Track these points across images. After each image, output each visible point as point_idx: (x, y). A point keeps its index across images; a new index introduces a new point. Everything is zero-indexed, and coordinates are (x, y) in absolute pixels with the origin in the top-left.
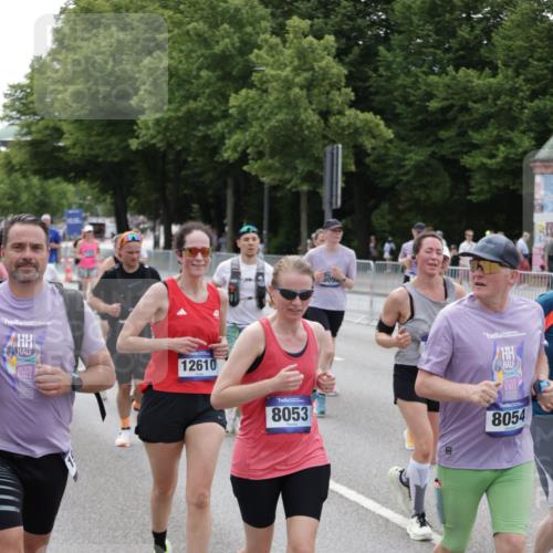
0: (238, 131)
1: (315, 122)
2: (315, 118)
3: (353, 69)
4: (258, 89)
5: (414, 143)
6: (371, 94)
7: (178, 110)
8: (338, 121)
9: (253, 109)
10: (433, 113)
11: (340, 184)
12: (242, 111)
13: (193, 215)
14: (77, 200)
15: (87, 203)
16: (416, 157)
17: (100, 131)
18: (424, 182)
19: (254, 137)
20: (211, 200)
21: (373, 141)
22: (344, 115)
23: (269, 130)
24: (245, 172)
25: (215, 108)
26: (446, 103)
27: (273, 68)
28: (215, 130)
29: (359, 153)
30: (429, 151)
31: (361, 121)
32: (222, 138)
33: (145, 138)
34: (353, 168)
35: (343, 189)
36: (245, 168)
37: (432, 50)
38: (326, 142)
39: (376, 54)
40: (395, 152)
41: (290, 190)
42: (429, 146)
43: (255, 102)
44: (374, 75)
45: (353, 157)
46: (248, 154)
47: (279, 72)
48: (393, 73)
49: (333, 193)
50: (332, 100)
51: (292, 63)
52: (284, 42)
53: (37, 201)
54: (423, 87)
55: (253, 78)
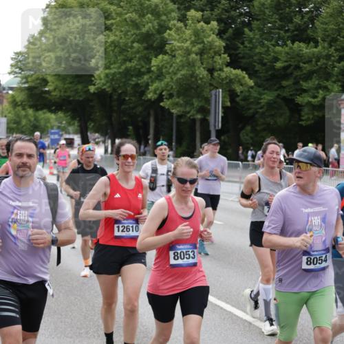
0: (157, 81)
1: (205, 76)
2: (205, 73)
3: (228, 42)
4: (170, 55)
5: (267, 89)
6: (239, 58)
7: (119, 68)
8: (220, 75)
9: (166, 67)
10: (278, 70)
11: (221, 114)
12: (160, 69)
13: (129, 133)
14: (57, 124)
15: (63, 125)
16: (268, 97)
17: (71, 80)
18: (273, 113)
19: (167, 85)
20: (140, 124)
21: (241, 87)
22: (223, 71)
23: (177, 80)
24: (161, 106)
25: (143, 67)
26: (286, 64)
27: (178, 42)
28: (142, 81)
29: (232, 95)
30: (276, 93)
31: (234, 74)
32: (147, 85)
33: (99, 85)
34: (229, 104)
35: (222, 117)
36: (162, 104)
37: (277, 31)
38: (212, 88)
39: (243, 33)
40: (255, 94)
41: (189, 118)
42: (276, 90)
43: (168, 63)
44: (242, 46)
45: (228, 97)
46: (163, 96)
47: (183, 44)
48: (253, 45)
49: (216, 119)
50: (215, 62)
51: (190, 38)
52: (186, 25)
53: (32, 124)
54: (272, 54)
55: (166, 48)
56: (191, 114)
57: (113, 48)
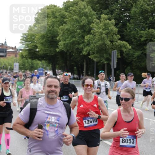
0: (87, 47)
1: (110, 44)
2: (109, 43)
3: (120, 29)
4: (93, 35)
5: (137, 50)
6: (125, 36)
7: (70, 40)
8: (116, 44)
9: (91, 40)
10: (142, 41)
11: (116, 61)
12: (89, 41)
13: (74, 70)
14: (41, 66)
15: (44, 66)
16: (137, 53)
17: (48, 46)
18: (140, 60)
19: (92, 48)
20: (80, 66)
21: (125, 49)
22: (117, 42)
23: (96, 46)
24: (89, 58)
25: (80, 40)
26: (146, 39)
27: (97, 29)
28: (80, 47)
29: (121, 52)
30: (141, 52)
31: (122, 44)
32: (82, 49)
33: (61, 48)
34: (120, 57)
35: (117, 63)
36: (89, 57)
37: (142, 23)
38: (112, 49)
39: (126, 25)
40: (131, 52)
41: (102, 63)
42: (141, 50)
43: (92, 38)
44: (125, 31)
45: (120, 54)
46: (90, 53)
47: (99, 30)
48: (131, 30)
49: (114, 64)
50: (114, 38)
51: (102, 27)
52: (100, 21)
53: (30, 66)
54: (140, 34)
55: (91, 32)
56: (103, 61)
57: (67, 32)
